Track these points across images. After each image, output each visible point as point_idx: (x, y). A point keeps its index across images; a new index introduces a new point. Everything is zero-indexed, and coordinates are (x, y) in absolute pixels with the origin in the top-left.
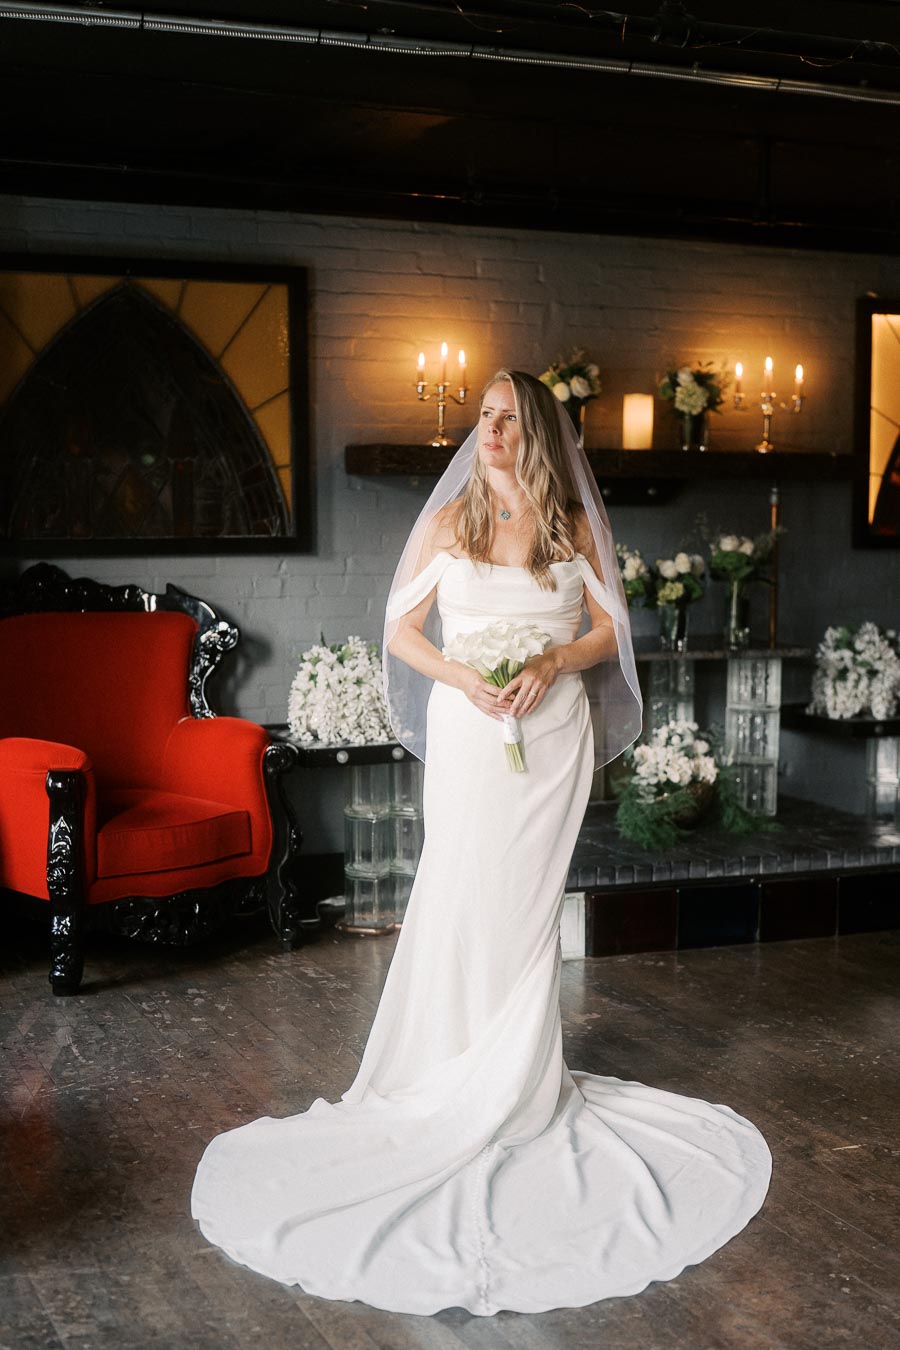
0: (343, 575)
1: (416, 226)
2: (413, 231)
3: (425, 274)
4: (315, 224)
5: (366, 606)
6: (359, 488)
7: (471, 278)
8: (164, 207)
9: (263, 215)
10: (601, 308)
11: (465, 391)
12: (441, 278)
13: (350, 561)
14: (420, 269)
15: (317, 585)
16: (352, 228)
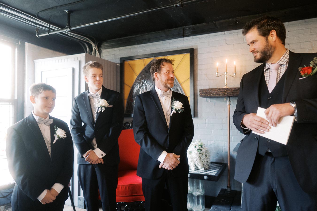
0: (205, 123)
1: (226, 32)
2: (225, 34)
3: (228, 44)
4: (198, 38)
5: (212, 132)
6: (209, 101)
7: (242, 43)
8: (164, 41)
9: (186, 38)
10: (288, 44)
11: (235, 73)
12: (233, 45)
13: (207, 120)
14: (227, 44)
15: (198, 126)
16: (208, 37)
